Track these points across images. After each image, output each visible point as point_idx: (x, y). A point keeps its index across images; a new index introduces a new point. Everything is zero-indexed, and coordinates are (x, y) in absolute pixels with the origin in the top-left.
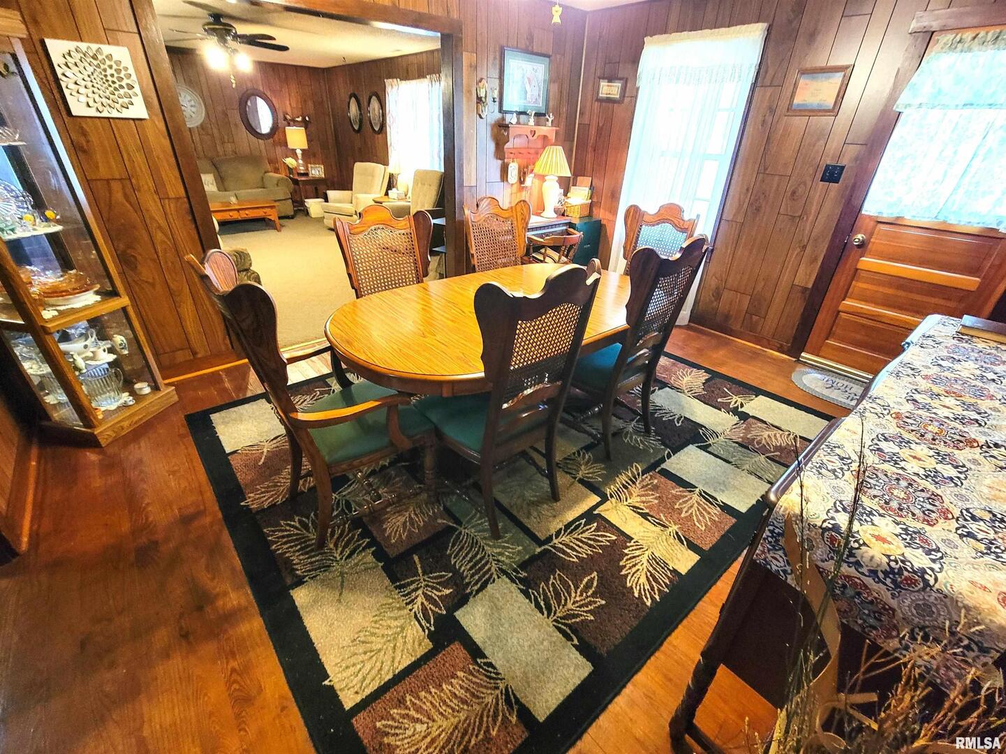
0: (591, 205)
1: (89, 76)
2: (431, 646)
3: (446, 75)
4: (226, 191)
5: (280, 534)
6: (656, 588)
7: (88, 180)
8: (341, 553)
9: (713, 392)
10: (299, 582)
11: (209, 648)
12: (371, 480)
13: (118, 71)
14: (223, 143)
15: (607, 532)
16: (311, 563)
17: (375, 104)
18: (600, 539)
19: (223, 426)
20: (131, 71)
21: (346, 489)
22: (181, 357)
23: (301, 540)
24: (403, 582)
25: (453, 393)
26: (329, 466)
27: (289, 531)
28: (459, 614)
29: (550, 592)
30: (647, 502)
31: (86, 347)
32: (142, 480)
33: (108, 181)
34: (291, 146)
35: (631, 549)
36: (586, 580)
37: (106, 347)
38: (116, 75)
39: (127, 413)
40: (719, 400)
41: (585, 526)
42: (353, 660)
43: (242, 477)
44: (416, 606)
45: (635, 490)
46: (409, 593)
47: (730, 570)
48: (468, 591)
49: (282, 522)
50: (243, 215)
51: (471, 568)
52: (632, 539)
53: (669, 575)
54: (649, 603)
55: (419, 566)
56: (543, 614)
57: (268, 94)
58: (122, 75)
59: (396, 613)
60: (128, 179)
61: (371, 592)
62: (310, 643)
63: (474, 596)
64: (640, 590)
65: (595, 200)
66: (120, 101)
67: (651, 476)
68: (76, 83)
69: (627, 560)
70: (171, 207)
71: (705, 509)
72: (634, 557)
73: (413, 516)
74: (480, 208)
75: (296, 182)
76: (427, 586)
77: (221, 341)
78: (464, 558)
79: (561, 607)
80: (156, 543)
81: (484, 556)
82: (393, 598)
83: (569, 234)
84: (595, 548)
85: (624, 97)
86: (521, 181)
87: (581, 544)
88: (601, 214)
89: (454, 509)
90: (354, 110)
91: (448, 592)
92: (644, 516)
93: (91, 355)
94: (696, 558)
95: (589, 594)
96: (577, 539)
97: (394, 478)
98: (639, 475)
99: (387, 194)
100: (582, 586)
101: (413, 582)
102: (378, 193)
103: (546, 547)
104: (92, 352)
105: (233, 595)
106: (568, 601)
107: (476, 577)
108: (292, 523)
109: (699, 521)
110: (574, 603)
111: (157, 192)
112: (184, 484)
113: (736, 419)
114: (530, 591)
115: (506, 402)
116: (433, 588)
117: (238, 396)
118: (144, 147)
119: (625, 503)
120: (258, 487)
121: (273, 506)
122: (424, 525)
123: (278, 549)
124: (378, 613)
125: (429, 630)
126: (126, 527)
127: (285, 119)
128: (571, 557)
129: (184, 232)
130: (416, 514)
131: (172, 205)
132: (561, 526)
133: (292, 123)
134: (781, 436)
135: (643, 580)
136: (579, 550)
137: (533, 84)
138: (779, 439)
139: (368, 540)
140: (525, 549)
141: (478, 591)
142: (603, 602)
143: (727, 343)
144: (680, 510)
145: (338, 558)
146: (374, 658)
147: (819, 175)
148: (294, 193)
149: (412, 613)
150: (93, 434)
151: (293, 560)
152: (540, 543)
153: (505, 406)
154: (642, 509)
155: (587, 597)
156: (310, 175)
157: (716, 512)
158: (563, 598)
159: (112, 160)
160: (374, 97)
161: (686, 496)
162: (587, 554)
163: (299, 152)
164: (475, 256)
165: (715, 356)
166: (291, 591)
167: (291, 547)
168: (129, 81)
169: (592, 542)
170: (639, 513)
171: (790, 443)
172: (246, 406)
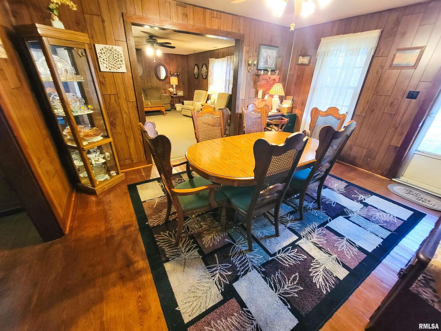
0: (292, 107)
1: (108, 57)
2: (222, 298)
3: (236, 55)
4: (147, 100)
5: (161, 238)
6: (328, 285)
7: (103, 95)
8: (185, 250)
9: (349, 192)
10: (167, 260)
11: (130, 285)
12: (198, 218)
13: (118, 55)
14: (148, 82)
15: (302, 254)
16: (172, 252)
17: (204, 68)
18: (299, 257)
19: (141, 191)
20: (122, 55)
21: (188, 221)
22: (127, 162)
23: (169, 241)
24: (210, 266)
25: (239, 185)
26: (184, 212)
27: (164, 237)
28: (235, 285)
29: (276, 280)
30: (321, 242)
31: (96, 156)
32: (110, 210)
33: (110, 95)
34: (171, 84)
35: (314, 263)
36: (293, 276)
37: (102, 157)
38: (117, 57)
39: (107, 182)
40: (353, 196)
41: (291, 250)
42: (189, 300)
43: (148, 212)
44: (216, 278)
45: (315, 235)
46: (213, 272)
47: (365, 281)
48: (239, 274)
49: (162, 233)
50: (152, 109)
51: (240, 264)
52: (315, 259)
53: (334, 279)
54: (325, 292)
55: (217, 260)
56: (273, 291)
57: (165, 65)
58: (119, 57)
59: (207, 280)
60: (117, 95)
61: (197, 268)
62: (171, 289)
63: (241, 277)
64: (320, 285)
65: (294, 105)
66: (117, 66)
67: (322, 229)
68: (103, 60)
69: (313, 269)
70: (130, 105)
71: (350, 248)
72: (316, 268)
73: (215, 236)
74: (248, 108)
75: (172, 97)
76: (221, 269)
77: (142, 157)
78: (237, 258)
79: (282, 288)
80: (113, 236)
81: (246, 259)
82: (206, 273)
83: (282, 119)
84: (297, 261)
85: (310, 63)
86: (263, 97)
87: (290, 258)
88: (297, 112)
89: (232, 235)
90: (196, 70)
91: (230, 273)
92: (320, 248)
93: (97, 159)
94: (347, 272)
95: (295, 283)
96: (288, 256)
97: (207, 219)
98: (316, 228)
99: (206, 102)
100: (291, 279)
101: (214, 267)
102: (203, 102)
103: (274, 257)
104: (98, 158)
105: (141, 263)
106: (285, 286)
107: (242, 268)
108: (166, 234)
109: (347, 254)
110: (288, 287)
111: (126, 100)
112: (125, 213)
113: (362, 206)
114: (267, 278)
115: (262, 191)
116: (223, 271)
117: (147, 178)
118: (124, 83)
119: (310, 241)
120: (153, 217)
121: (158, 226)
122: (219, 241)
123: (160, 245)
124: (199, 279)
125: (222, 290)
126: (103, 228)
127: (170, 74)
128: (285, 264)
129: (134, 115)
130: (216, 236)
131: (131, 104)
132: (280, 248)
133: (173, 75)
134: (386, 216)
135: (321, 280)
136: (289, 261)
137: (271, 59)
138: (385, 217)
139: (196, 245)
140: (264, 257)
141: (243, 275)
142: (302, 289)
143: (355, 170)
144: (337, 247)
145: (184, 251)
146: (197, 300)
147: (406, 95)
148: (171, 101)
149: (214, 282)
150: (94, 189)
151: (165, 250)
152: (271, 256)
153: (261, 192)
154: (319, 245)
155: (294, 285)
156: (178, 95)
157: (355, 250)
158: (283, 284)
159: (112, 88)
160: (204, 65)
161: (340, 241)
162: (293, 264)
163: (174, 86)
164: (245, 127)
165: (349, 175)
166: (164, 264)
167: (165, 244)
168: (121, 59)
169: (295, 258)
170: (317, 246)
171: (391, 220)
172: (150, 183)
